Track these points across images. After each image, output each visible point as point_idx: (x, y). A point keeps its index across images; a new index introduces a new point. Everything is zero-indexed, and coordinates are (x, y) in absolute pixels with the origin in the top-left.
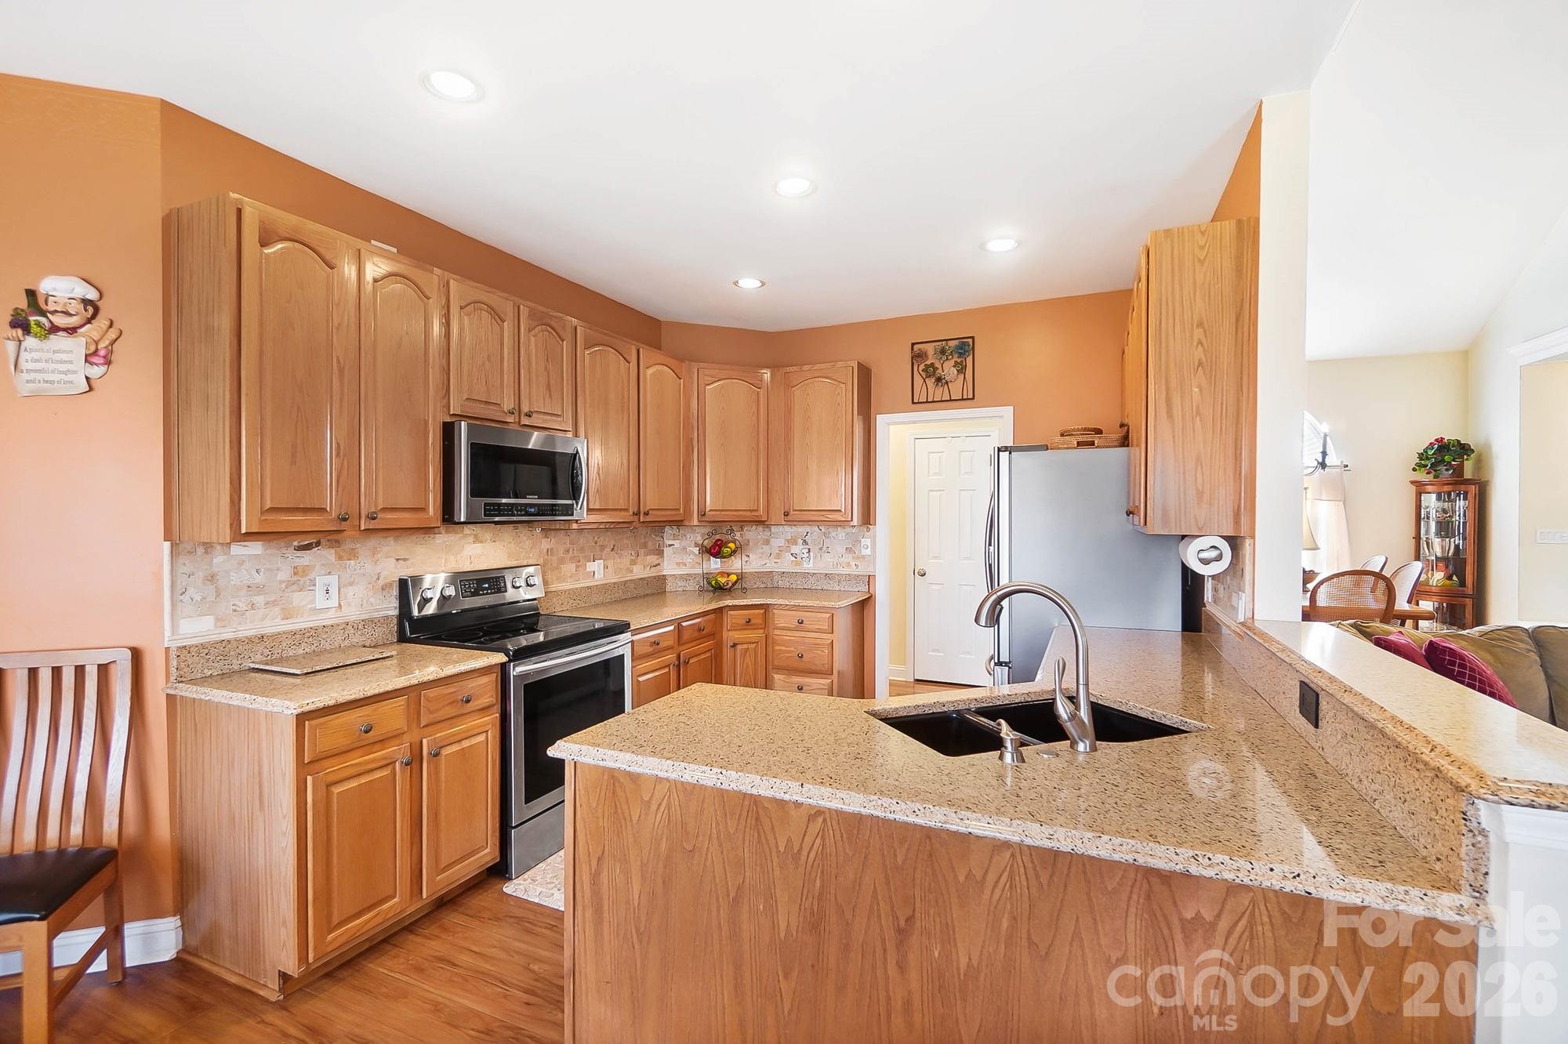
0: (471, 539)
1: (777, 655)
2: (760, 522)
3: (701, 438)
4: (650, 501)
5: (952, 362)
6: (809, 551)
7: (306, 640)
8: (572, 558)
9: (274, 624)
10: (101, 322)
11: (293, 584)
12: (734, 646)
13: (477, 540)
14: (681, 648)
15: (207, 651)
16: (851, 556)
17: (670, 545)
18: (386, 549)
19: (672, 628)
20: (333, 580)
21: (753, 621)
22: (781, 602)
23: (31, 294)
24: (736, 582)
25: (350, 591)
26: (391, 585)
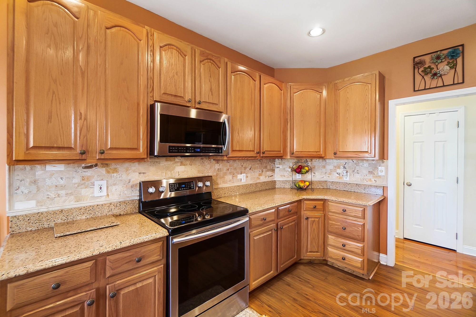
0: (179, 164)
1: (331, 225)
2: (321, 157)
3: (292, 118)
4: (266, 147)
5: (446, 63)
6: (347, 172)
7: (87, 212)
8: (230, 173)
9: (69, 204)
11: (82, 185)
12: (307, 218)
13: (182, 164)
14: (279, 220)
15: (29, 218)
16: (371, 175)
17: (278, 167)
18: (133, 168)
19: (274, 210)
20: (104, 183)
21: (317, 207)
22: (333, 198)
24: (308, 186)
25: (114, 188)
26: (136, 185)
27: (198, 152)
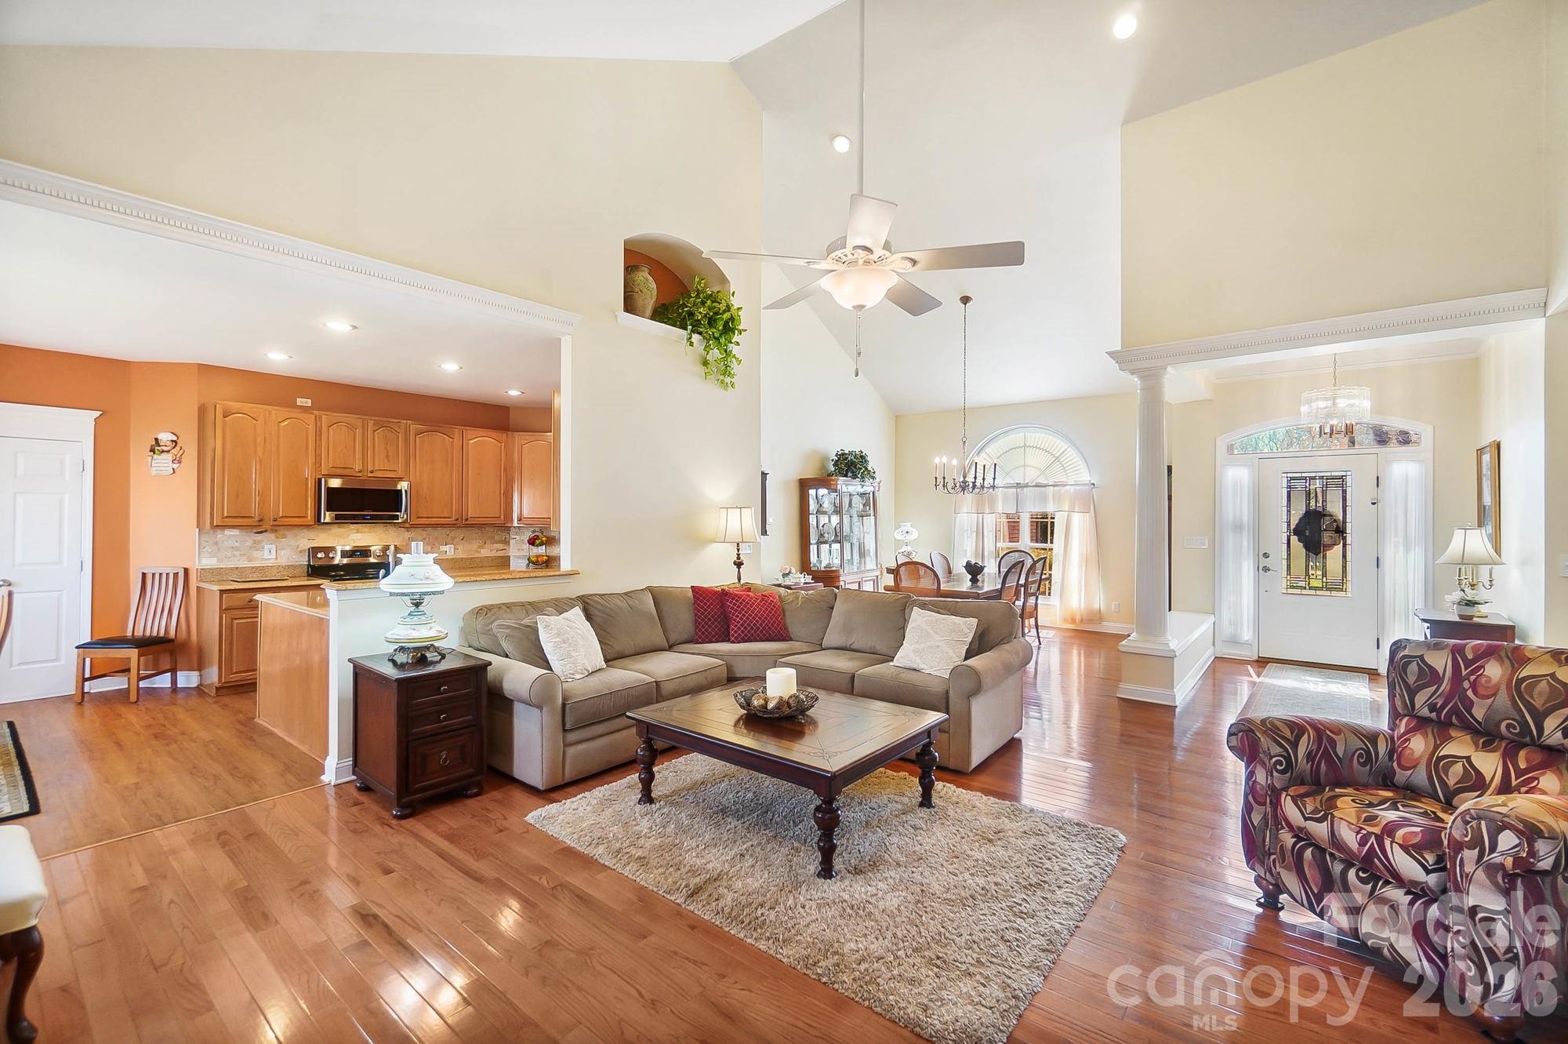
0: (355, 531)
8: (429, 543)
9: (243, 563)
10: (178, 448)
11: (253, 547)
13: (358, 531)
17: (514, 538)
18: (301, 534)
20: (273, 546)
23: (156, 439)
25: (283, 552)
26: (305, 550)
27: (367, 519)
